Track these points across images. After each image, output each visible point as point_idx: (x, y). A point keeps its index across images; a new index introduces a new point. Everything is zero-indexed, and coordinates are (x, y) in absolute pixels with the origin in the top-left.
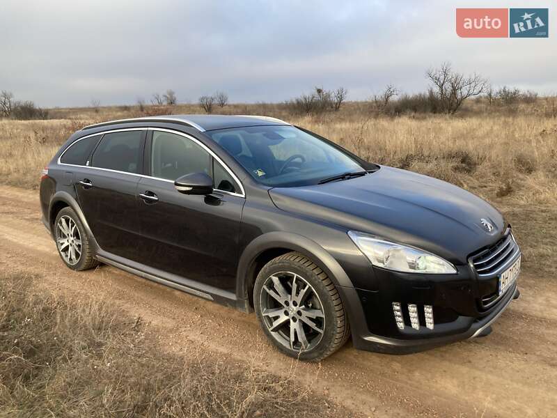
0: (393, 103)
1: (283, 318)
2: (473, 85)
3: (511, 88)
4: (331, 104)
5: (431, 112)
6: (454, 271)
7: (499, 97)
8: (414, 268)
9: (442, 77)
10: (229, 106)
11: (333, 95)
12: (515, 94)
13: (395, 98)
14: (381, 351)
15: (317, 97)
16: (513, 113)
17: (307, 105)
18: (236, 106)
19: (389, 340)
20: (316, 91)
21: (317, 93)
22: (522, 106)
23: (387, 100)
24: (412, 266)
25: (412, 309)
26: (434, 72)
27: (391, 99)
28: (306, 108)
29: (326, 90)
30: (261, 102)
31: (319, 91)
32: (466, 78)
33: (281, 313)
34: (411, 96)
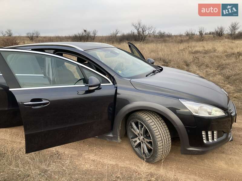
0: (119, 37)
1: (138, 142)
2: (150, 30)
3: (162, 31)
4: (91, 37)
5: (134, 40)
6: (224, 114)
7: (158, 35)
8: (210, 114)
9: (138, 26)
10: (41, 37)
11: (91, 33)
12: (164, 34)
13: (119, 35)
14: (195, 154)
15: (84, 34)
16: (165, 41)
17: (80, 37)
18: (45, 37)
19: (199, 149)
20: (84, 31)
21: (84, 32)
22: (167, 39)
23: (116, 36)
24: (210, 113)
25: (210, 133)
26: (135, 24)
27: (117, 35)
28: (79, 38)
29: (88, 30)
30: (57, 36)
31: (85, 31)
32: (147, 26)
33: (137, 139)
34: (125, 34)
